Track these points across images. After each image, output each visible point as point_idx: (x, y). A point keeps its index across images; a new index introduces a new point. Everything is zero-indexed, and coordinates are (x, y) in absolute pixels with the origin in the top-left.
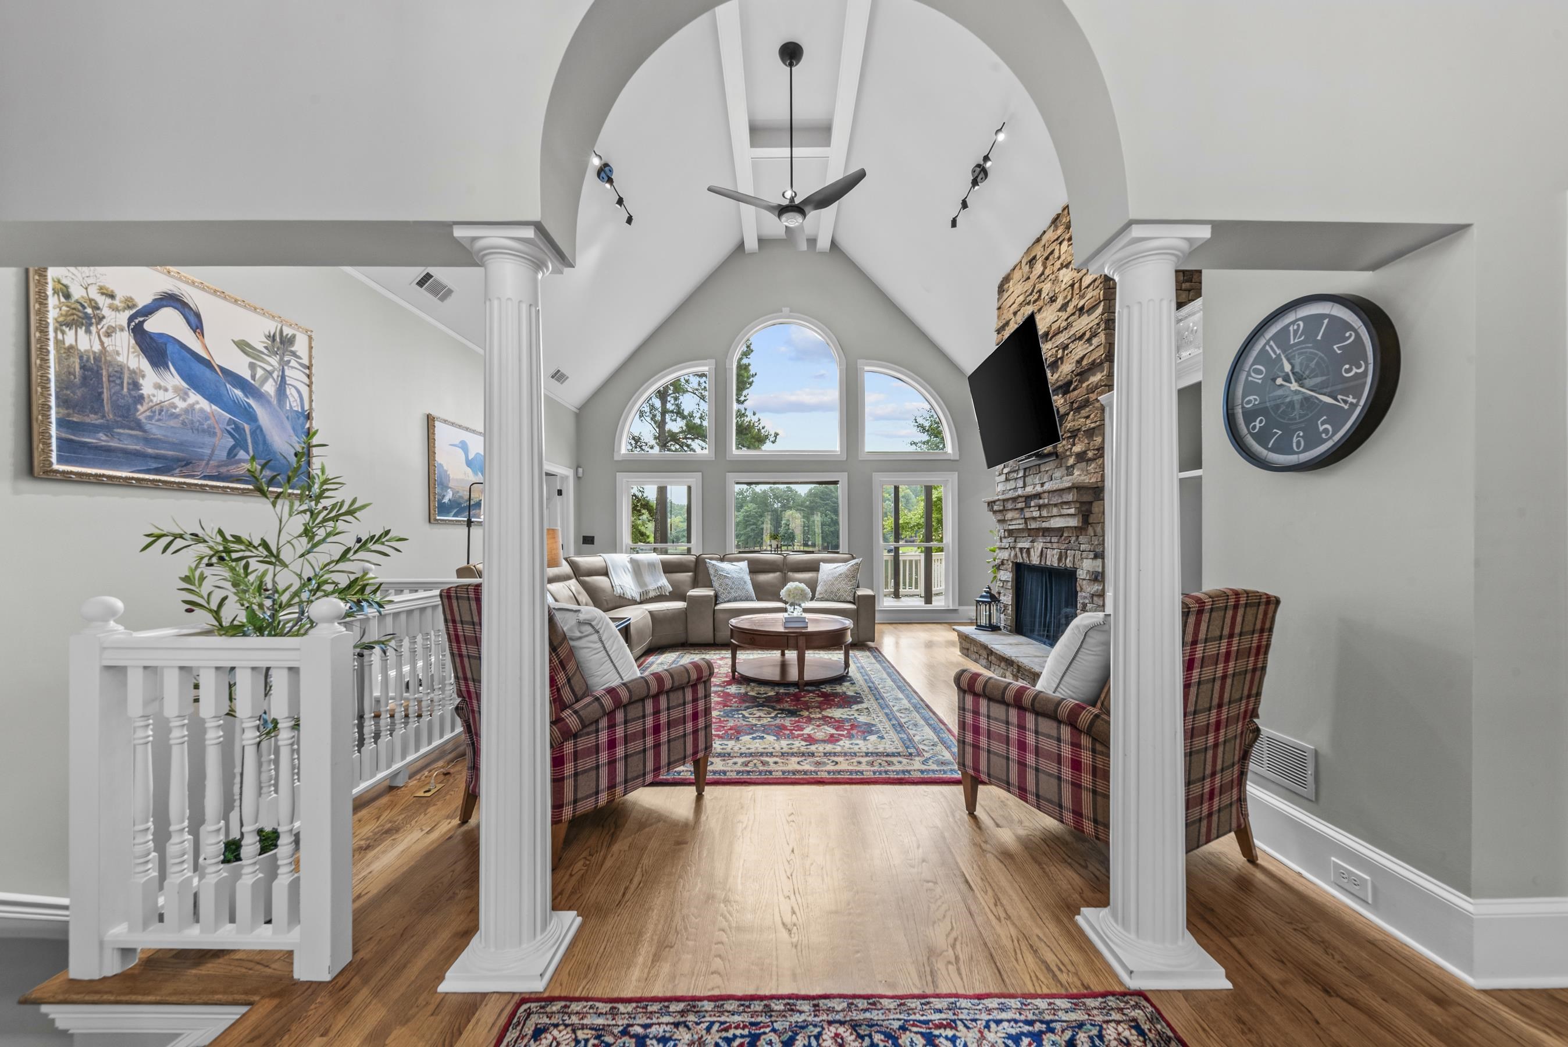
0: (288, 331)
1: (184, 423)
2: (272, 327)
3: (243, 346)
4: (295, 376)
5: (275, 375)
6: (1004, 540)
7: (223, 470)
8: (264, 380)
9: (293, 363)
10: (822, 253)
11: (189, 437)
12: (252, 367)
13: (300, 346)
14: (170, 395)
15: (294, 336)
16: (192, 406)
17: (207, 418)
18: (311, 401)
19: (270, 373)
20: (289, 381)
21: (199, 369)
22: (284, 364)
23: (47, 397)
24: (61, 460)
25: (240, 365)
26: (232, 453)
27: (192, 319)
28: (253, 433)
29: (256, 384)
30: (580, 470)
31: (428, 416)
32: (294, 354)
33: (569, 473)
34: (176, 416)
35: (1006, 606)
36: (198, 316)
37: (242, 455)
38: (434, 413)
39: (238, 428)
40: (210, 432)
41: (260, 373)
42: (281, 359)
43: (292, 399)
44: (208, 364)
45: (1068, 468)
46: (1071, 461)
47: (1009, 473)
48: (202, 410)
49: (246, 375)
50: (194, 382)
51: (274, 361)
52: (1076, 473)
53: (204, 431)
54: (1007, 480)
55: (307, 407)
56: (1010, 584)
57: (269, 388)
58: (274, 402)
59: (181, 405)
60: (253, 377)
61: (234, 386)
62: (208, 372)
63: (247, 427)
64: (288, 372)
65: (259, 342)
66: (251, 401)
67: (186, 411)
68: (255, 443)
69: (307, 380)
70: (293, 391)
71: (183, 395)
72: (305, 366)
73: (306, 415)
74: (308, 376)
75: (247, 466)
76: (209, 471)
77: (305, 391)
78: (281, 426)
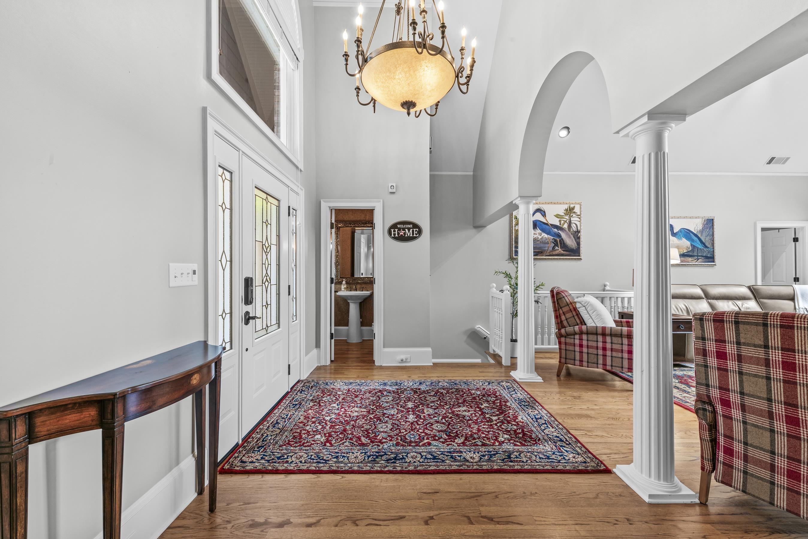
0: (572, 206)
1: (541, 242)
2: (566, 206)
3: (557, 216)
4: (574, 219)
5: (567, 222)
7: (551, 253)
8: (564, 224)
9: (574, 216)
11: (542, 245)
12: (560, 221)
13: (577, 210)
14: (537, 235)
15: (574, 207)
16: (543, 237)
17: (547, 239)
18: (581, 226)
19: (566, 221)
20: (572, 222)
21: (544, 226)
22: (570, 217)
23: (513, 242)
24: (515, 256)
25: (556, 222)
26: (553, 248)
27: (543, 213)
28: (560, 241)
29: (561, 226)
32: (574, 213)
34: (538, 241)
36: (544, 212)
37: (557, 248)
39: (556, 241)
40: (548, 243)
41: (562, 222)
42: (570, 216)
43: (573, 227)
44: (547, 224)
48: (545, 237)
49: (558, 224)
50: (543, 231)
51: (567, 217)
53: (546, 243)
55: (579, 229)
57: (566, 226)
58: (567, 230)
59: (540, 237)
60: (560, 224)
61: (554, 228)
62: (547, 226)
63: (558, 240)
64: (572, 219)
65: (562, 213)
66: (560, 232)
67: (541, 239)
68: (561, 243)
69: (579, 220)
70: (574, 225)
71: (540, 234)
72: (578, 215)
73: (578, 232)
74: (580, 218)
75: (558, 251)
76: (547, 254)
77: (578, 223)
78: (570, 237)
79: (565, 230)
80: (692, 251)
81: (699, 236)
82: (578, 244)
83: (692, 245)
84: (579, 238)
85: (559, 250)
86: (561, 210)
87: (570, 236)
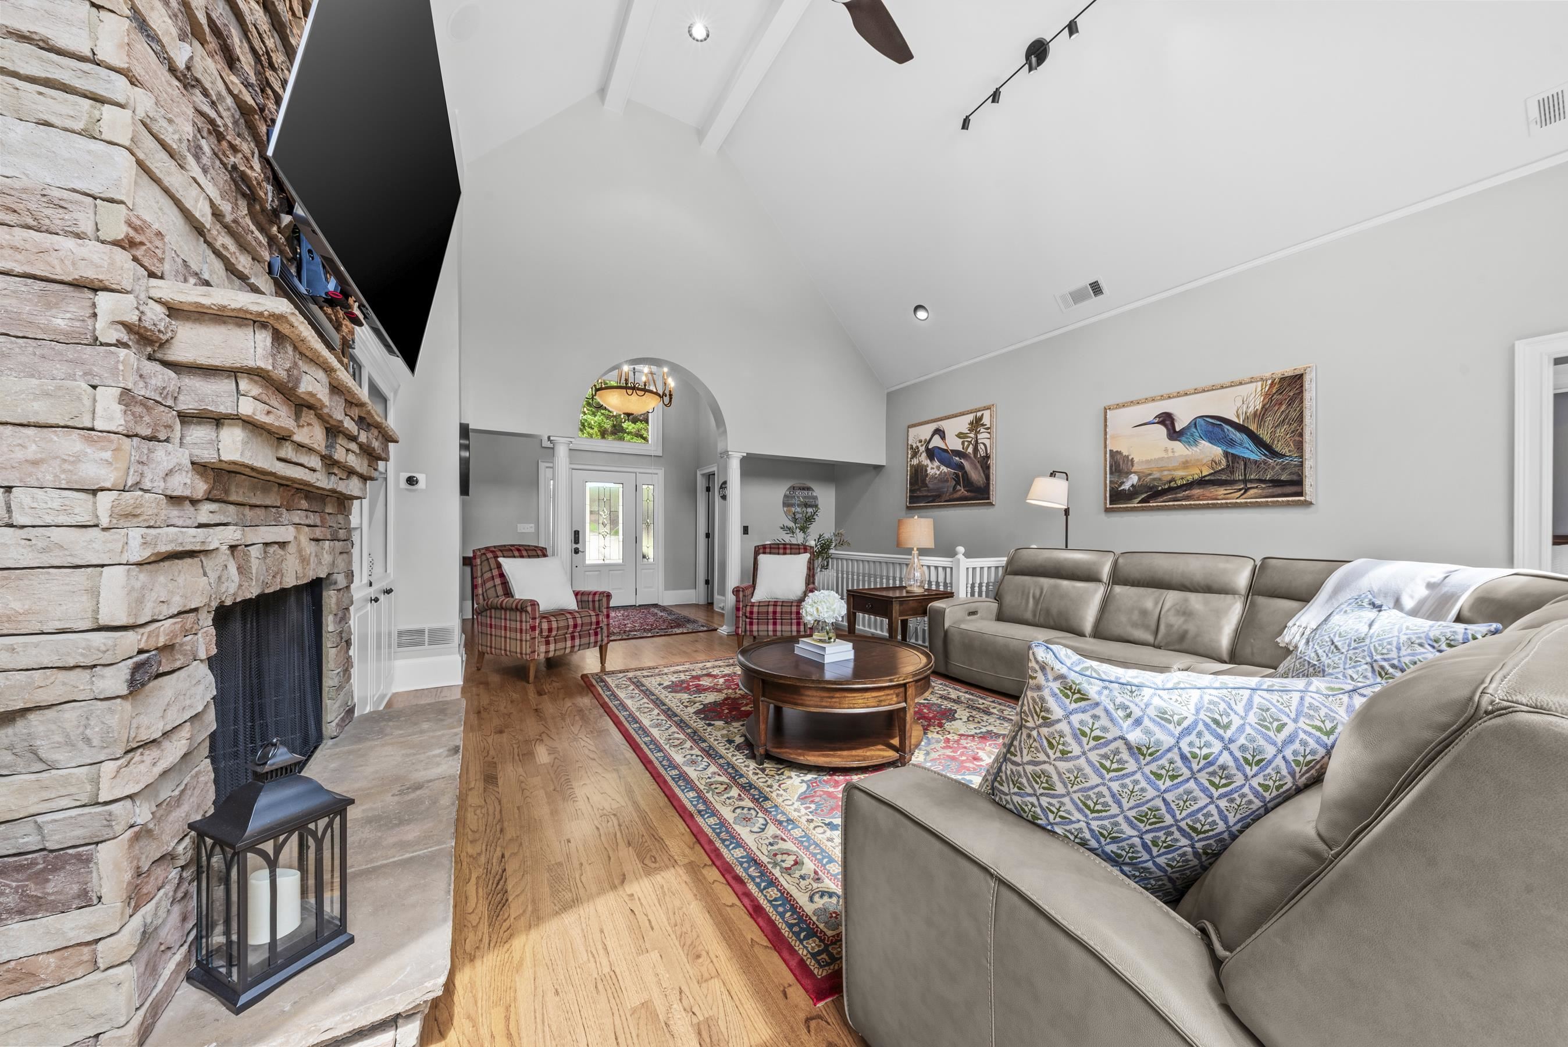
0: (979, 414)
1: (939, 480)
2: (970, 417)
3: (960, 435)
4: (983, 436)
5: (973, 442)
7: (952, 497)
9: (982, 430)
11: (941, 485)
12: (963, 443)
13: (986, 419)
15: (983, 415)
18: (991, 447)
19: (970, 442)
20: (979, 441)
21: (944, 455)
22: (977, 433)
23: (907, 485)
24: (911, 504)
26: (954, 487)
27: (944, 435)
28: (963, 476)
32: (983, 425)
34: (937, 478)
36: (944, 432)
39: (957, 475)
40: (947, 481)
42: (976, 431)
43: (981, 451)
44: (946, 451)
50: (943, 462)
51: (972, 435)
55: (988, 452)
57: (970, 450)
58: (972, 456)
59: (938, 473)
61: (956, 456)
62: (946, 454)
63: (960, 474)
64: (979, 436)
65: (965, 429)
66: (962, 461)
67: (940, 474)
68: (964, 480)
69: (988, 436)
70: (982, 446)
71: (938, 468)
72: (988, 428)
73: (987, 457)
74: (989, 433)
75: (960, 493)
76: (948, 498)
77: (988, 442)
78: (976, 468)
79: (970, 457)
81: (1253, 427)
82: (988, 478)
83: (1226, 454)
84: (988, 467)
85: (962, 491)
86: (963, 424)
87: (975, 465)
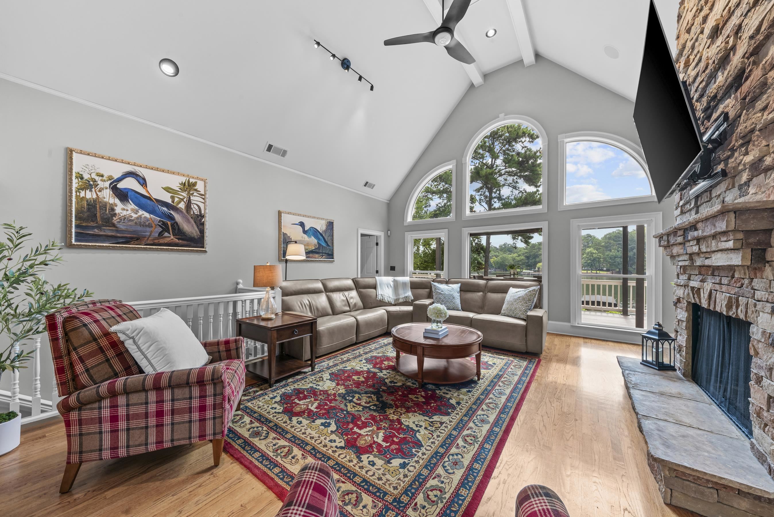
0: (192, 180)
1: (136, 223)
2: (183, 179)
3: (168, 189)
4: (196, 199)
5: (185, 200)
6: (681, 277)
7: (156, 241)
8: (179, 202)
9: (195, 194)
10: (530, 66)
11: (139, 228)
12: (173, 198)
13: (200, 186)
14: (129, 212)
15: (196, 183)
16: (140, 216)
17: (148, 220)
18: (205, 209)
19: (182, 200)
20: (192, 201)
21: (144, 200)
22: (189, 195)
23: (71, 216)
24: (76, 240)
25: (166, 198)
26: (161, 234)
27: (141, 181)
28: (172, 225)
29: (175, 205)
30: (389, 232)
31: (279, 211)
32: (196, 190)
33: (381, 234)
34: (133, 220)
35: (680, 347)
36: (144, 179)
37: (166, 234)
38: (281, 210)
39: (164, 224)
41: (176, 200)
42: (189, 193)
43: (194, 209)
44: (149, 198)
45: (740, 187)
46: (745, 177)
47: (684, 205)
48: (145, 217)
49: (169, 201)
50: (142, 207)
51: (185, 194)
52: (752, 190)
53: (146, 226)
54: (682, 213)
55: (203, 212)
56: (684, 324)
57: (182, 205)
58: (184, 211)
59: (135, 216)
60: (173, 202)
61: (162, 206)
62: (149, 201)
63: (169, 223)
64: (192, 198)
65: (176, 186)
66: (172, 212)
67: (137, 218)
68: (173, 229)
69: (203, 201)
70: (195, 206)
71: (136, 212)
72: (202, 195)
73: (202, 216)
74: (204, 199)
75: (169, 239)
76: (149, 242)
77: (202, 206)
78: (188, 221)
79: (182, 212)
80: (319, 248)
81: (324, 235)
82: (202, 232)
83: (318, 243)
84: (203, 224)
85: (170, 237)
86: (175, 182)
87: (188, 220)
